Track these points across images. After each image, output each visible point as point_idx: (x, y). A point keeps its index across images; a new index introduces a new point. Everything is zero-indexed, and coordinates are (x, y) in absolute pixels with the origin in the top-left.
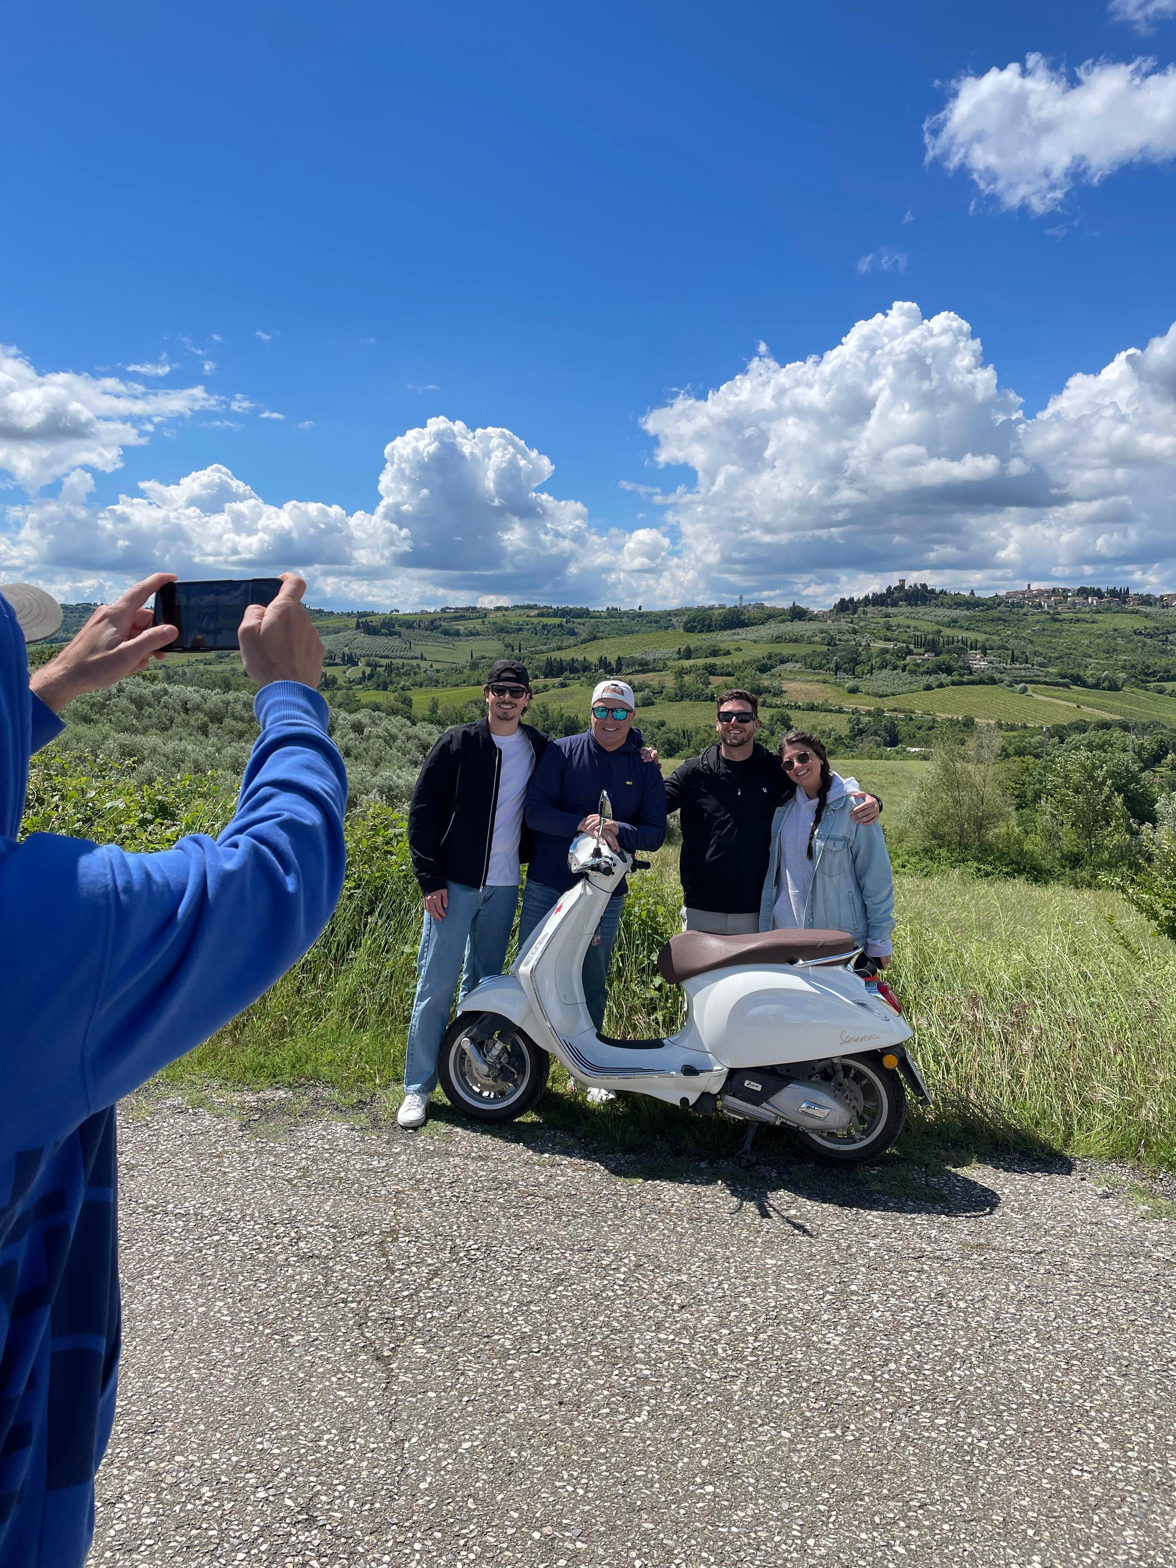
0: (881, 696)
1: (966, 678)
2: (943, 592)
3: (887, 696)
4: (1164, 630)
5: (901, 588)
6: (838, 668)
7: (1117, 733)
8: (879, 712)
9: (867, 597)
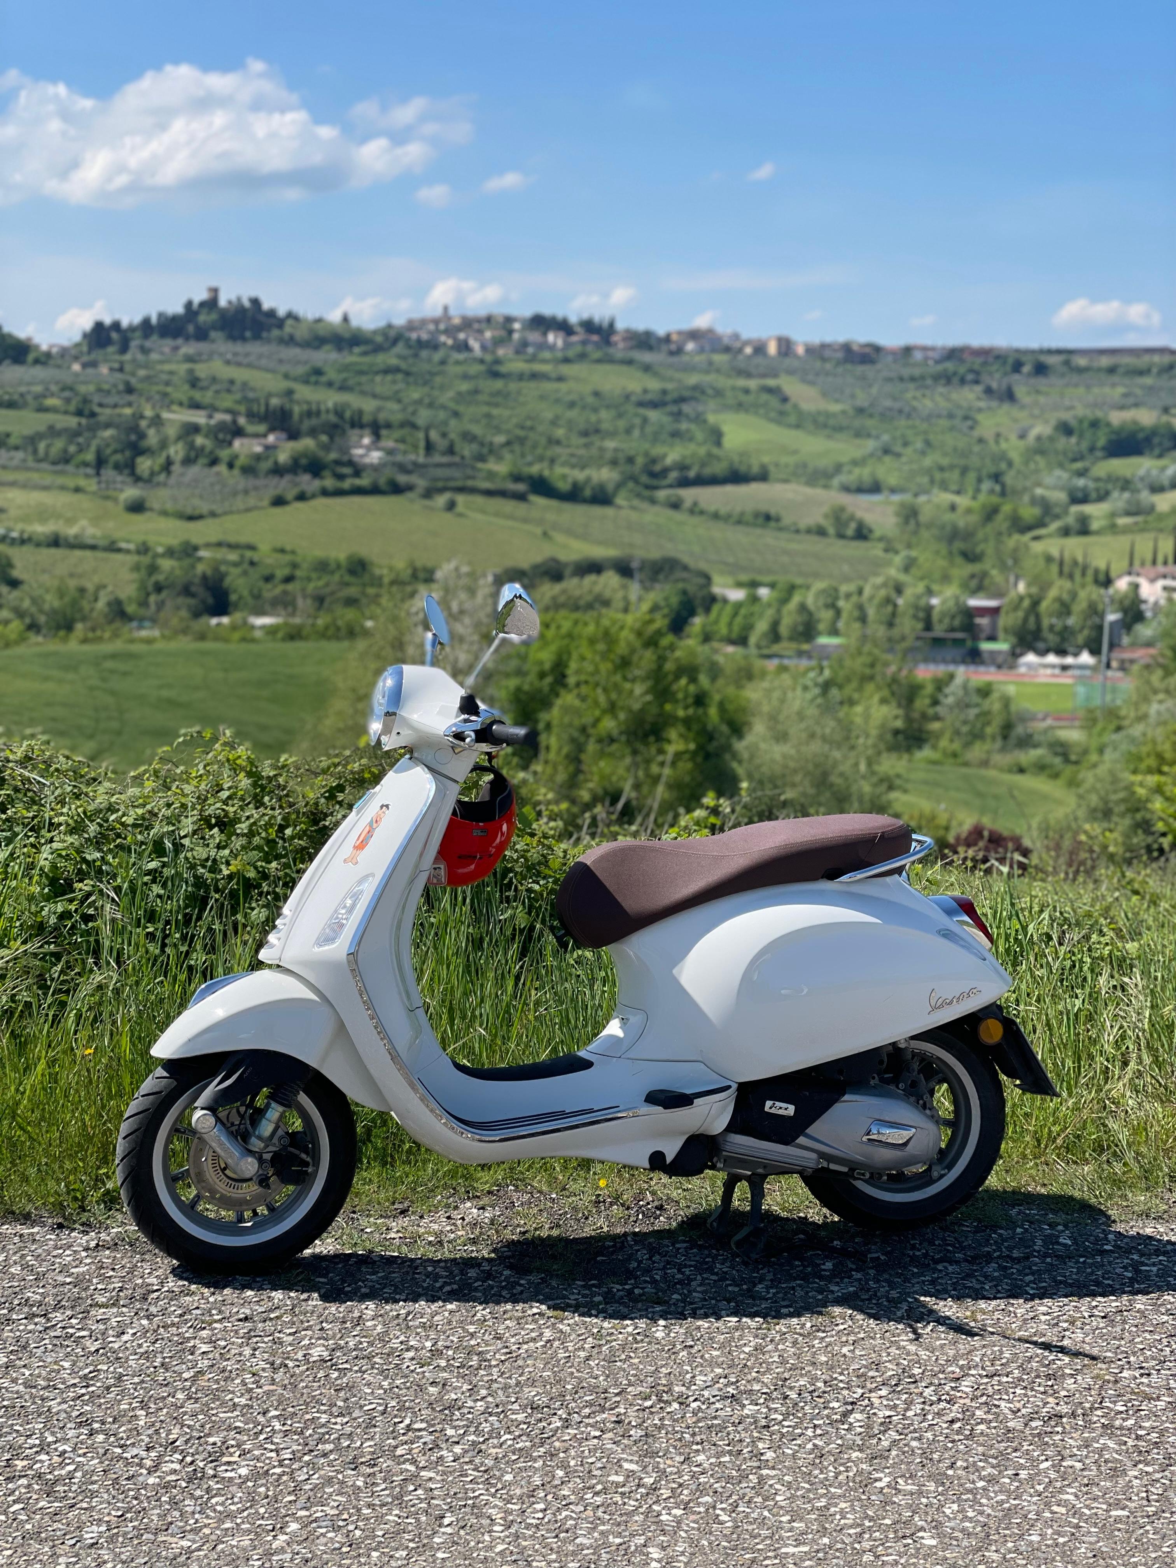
0: (191, 518)
1: (347, 484)
2: (290, 315)
3: (200, 517)
4: (675, 395)
5: (211, 303)
6: (100, 463)
7: (610, 581)
8: (188, 551)
9: (146, 322)
